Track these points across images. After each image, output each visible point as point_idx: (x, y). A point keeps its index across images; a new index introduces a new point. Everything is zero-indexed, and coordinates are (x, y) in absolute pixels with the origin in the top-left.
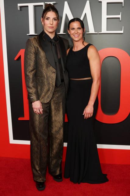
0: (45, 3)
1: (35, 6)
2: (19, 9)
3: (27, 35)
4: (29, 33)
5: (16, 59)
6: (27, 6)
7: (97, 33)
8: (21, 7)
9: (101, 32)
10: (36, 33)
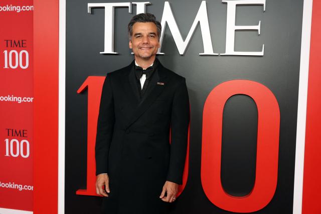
0: (133, 3)
1: (116, 8)
2: (89, 11)
3: (101, 53)
4: (104, 51)
5: (79, 91)
6: (104, 8)
7: (218, 54)
8: (92, 8)
9: (225, 52)
10: (114, 52)
